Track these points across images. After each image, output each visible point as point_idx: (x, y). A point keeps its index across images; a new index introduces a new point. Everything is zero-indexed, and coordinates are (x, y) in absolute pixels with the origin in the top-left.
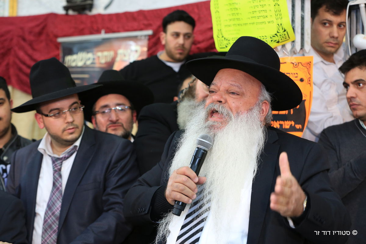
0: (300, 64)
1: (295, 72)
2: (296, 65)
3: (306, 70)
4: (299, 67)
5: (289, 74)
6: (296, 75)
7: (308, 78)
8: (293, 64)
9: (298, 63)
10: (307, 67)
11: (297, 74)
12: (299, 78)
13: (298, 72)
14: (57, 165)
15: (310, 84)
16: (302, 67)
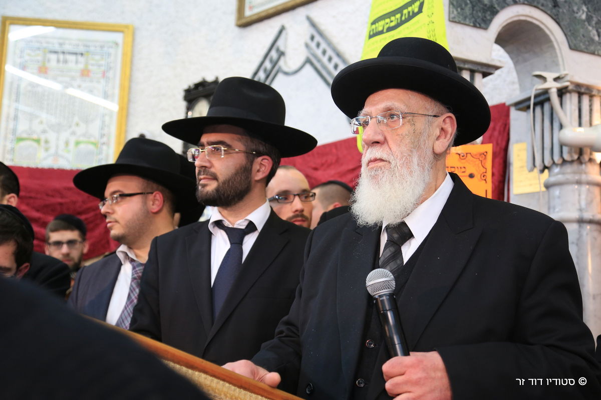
0: (469, 155)
1: (462, 166)
2: (463, 156)
3: (478, 162)
4: (467, 159)
5: (454, 168)
6: (463, 170)
7: (481, 172)
8: (459, 155)
9: (467, 154)
10: (481, 159)
11: (464, 168)
12: (468, 173)
13: (466, 165)
14: (138, 272)
15: (485, 180)
16: (472, 158)
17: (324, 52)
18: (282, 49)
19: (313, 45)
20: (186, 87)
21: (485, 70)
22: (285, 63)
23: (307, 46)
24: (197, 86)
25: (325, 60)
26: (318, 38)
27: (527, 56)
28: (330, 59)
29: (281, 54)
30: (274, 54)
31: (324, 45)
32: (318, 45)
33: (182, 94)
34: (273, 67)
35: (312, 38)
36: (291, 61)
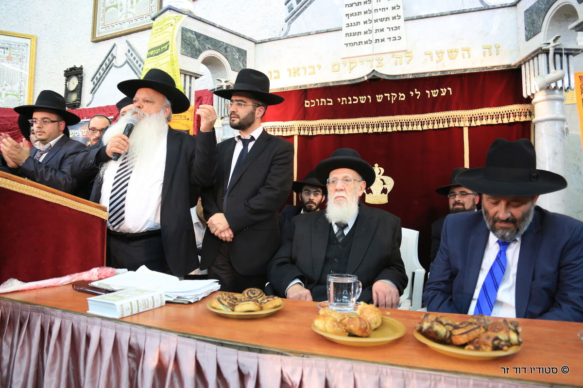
1: (185, 115)
5: (182, 116)
12: (187, 118)
17: (134, 59)
18: (114, 55)
19: (129, 54)
20: (66, 69)
21: (196, 76)
22: (116, 61)
23: (126, 54)
24: (71, 69)
25: (135, 62)
26: (131, 51)
27: (216, 71)
28: (137, 62)
29: (114, 57)
30: (110, 56)
31: (134, 55)
32: (132, 55)
33: (64, 73)
34: (110, 63)
35: (129, 51)
36: (118, 61)
